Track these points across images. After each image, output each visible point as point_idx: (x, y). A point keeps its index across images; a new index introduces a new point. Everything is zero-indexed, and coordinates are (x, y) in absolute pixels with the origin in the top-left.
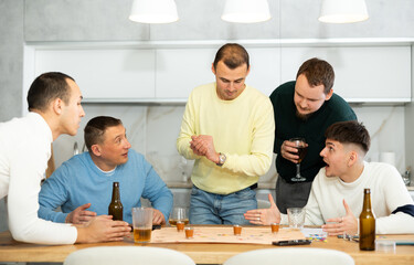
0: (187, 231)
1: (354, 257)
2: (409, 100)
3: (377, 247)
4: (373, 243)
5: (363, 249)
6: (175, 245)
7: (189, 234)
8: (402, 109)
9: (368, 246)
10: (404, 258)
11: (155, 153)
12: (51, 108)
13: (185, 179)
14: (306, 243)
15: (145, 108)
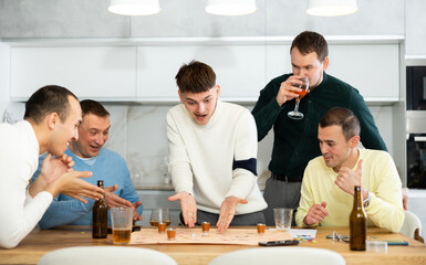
0: (169, 233)
1: (345, 258)
2: (397, 100)
3: (368, 247)
4: (364, 243)
5: (353, 249)
6: (157, 246)
7: (170, 235)
8: (390, 108)
9: (358, 246)
10: (396, 258)
11: (135, 154)
12: (45, 121)
13: (167, 181)
14: (294, 243)
15: (126, 108)
